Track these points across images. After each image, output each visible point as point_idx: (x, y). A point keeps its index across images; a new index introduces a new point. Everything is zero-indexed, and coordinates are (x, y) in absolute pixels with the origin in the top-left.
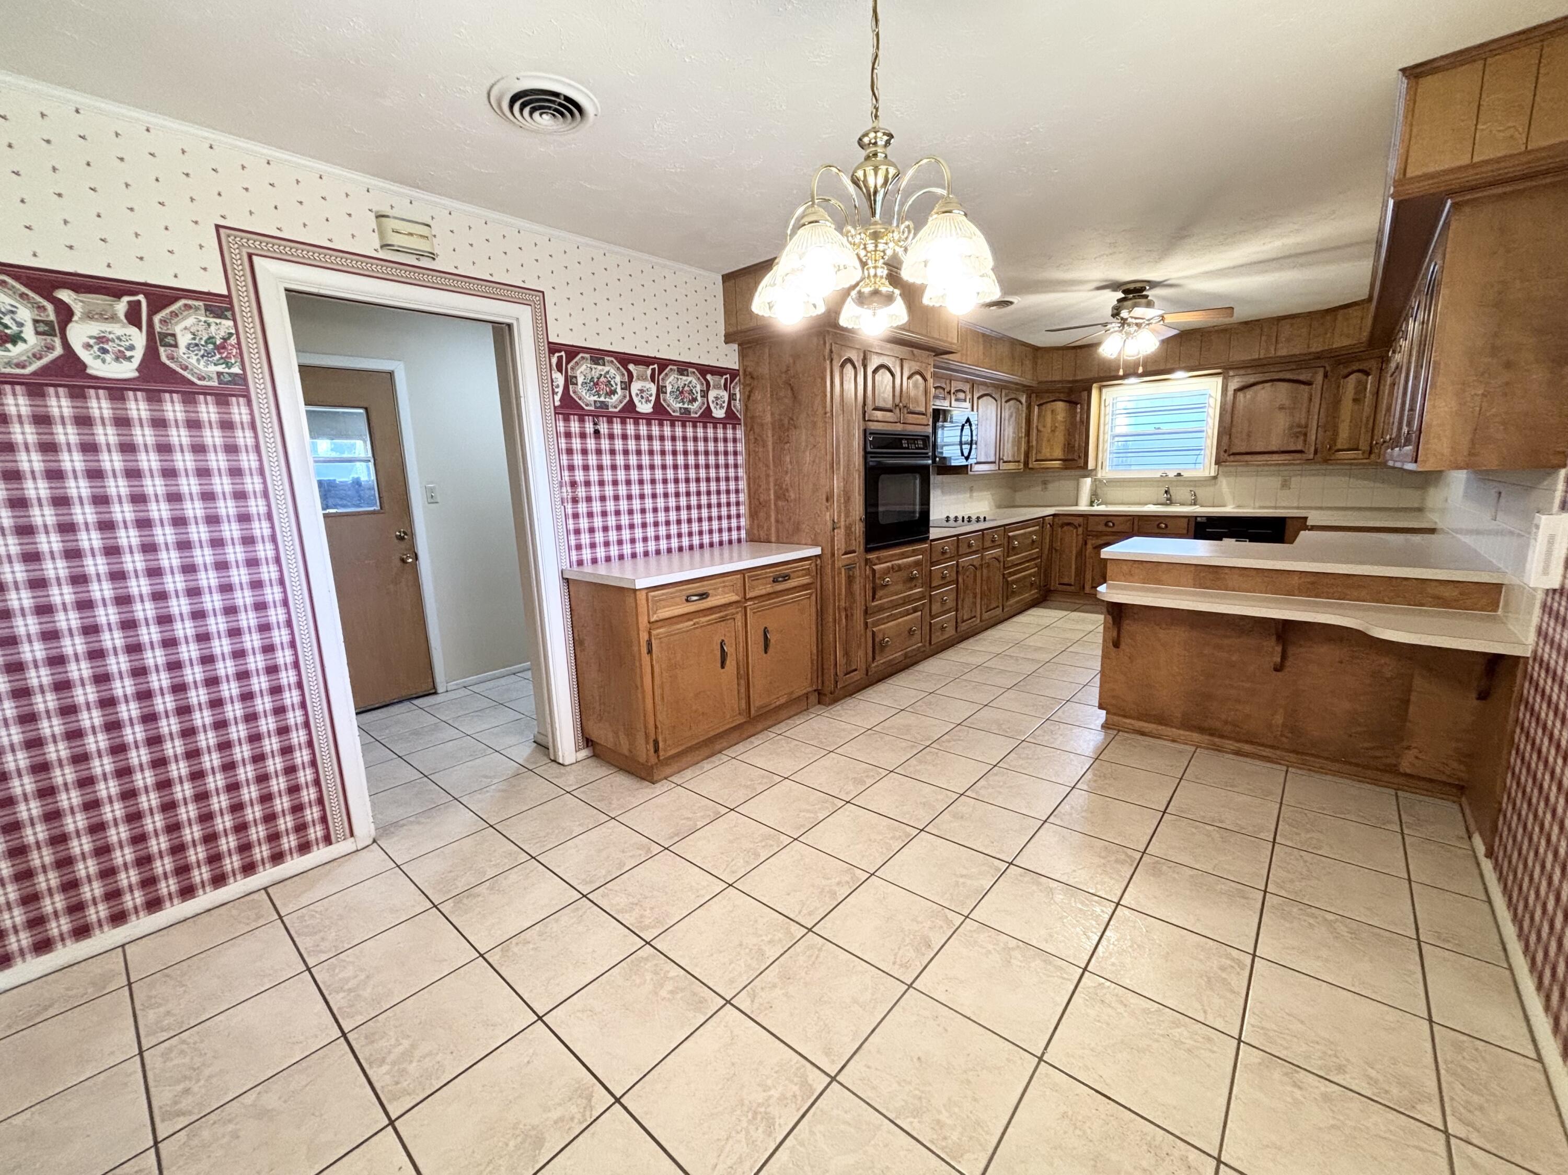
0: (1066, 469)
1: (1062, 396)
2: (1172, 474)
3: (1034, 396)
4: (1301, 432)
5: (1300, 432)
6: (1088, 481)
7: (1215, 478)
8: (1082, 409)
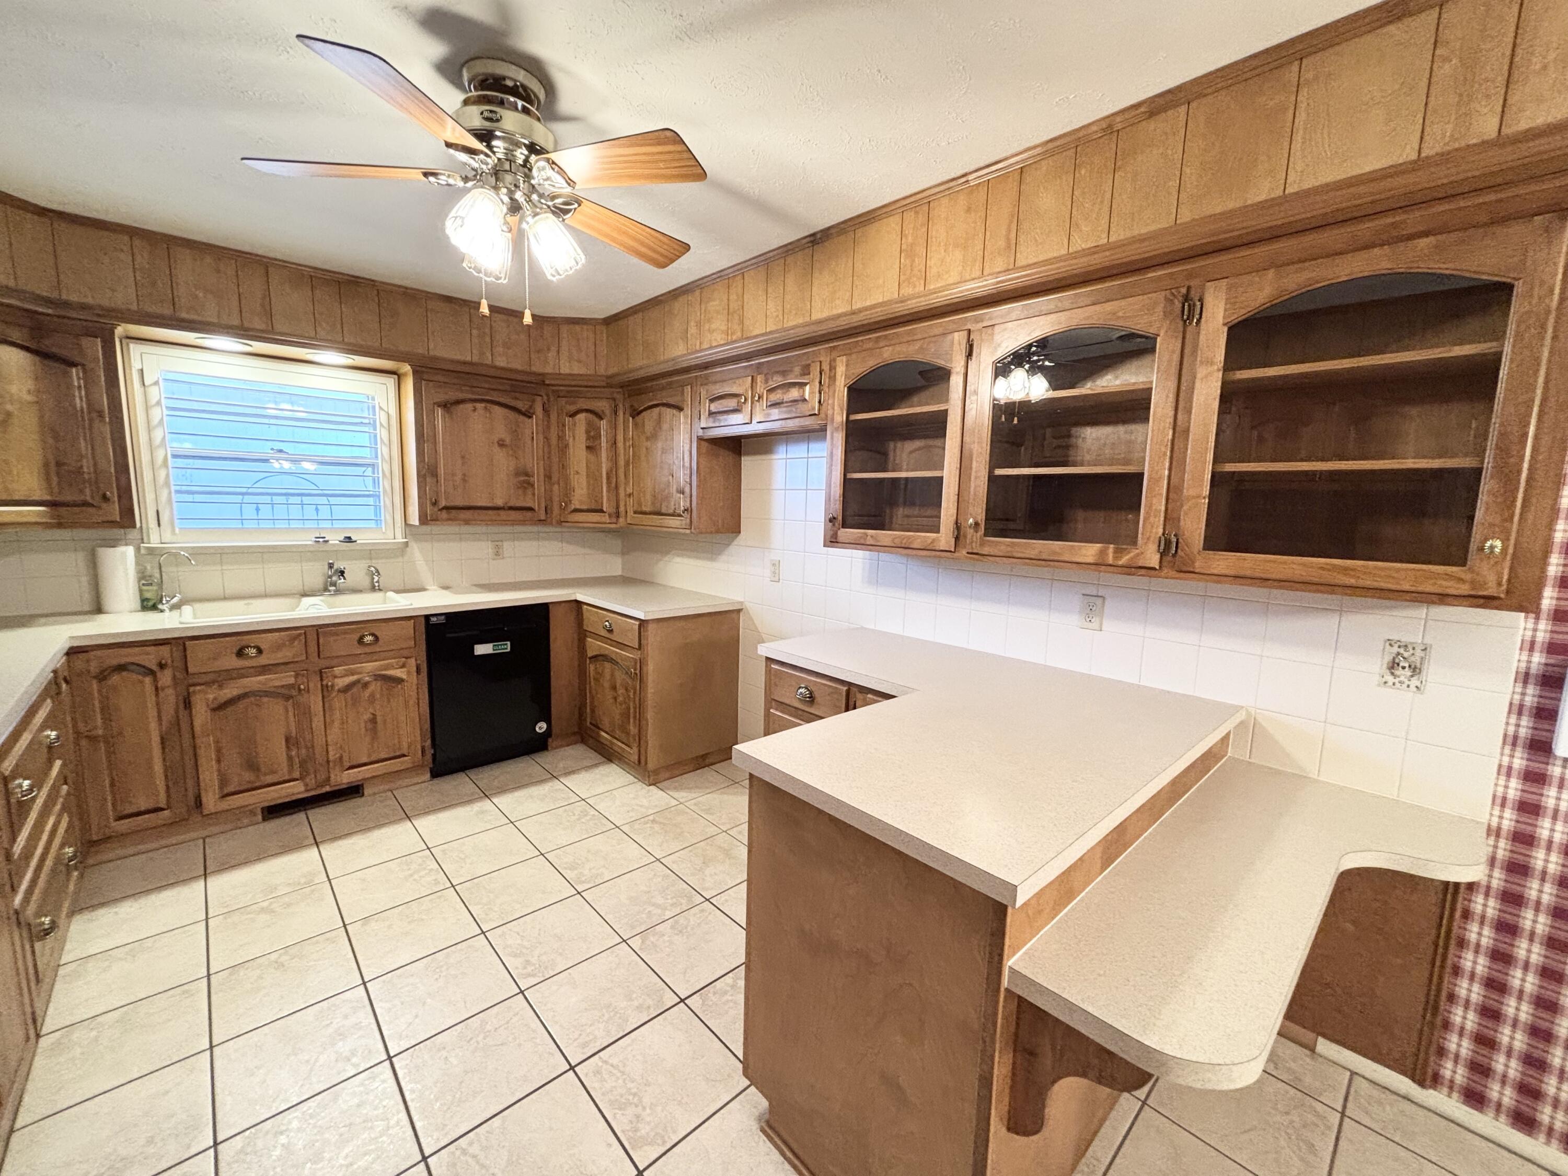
0: (60, 525)
1: (15, 333)
2: (335, 539)
5: (524, 482)
6: (127, 553)
7: (406, 544)
8: (88, 379)
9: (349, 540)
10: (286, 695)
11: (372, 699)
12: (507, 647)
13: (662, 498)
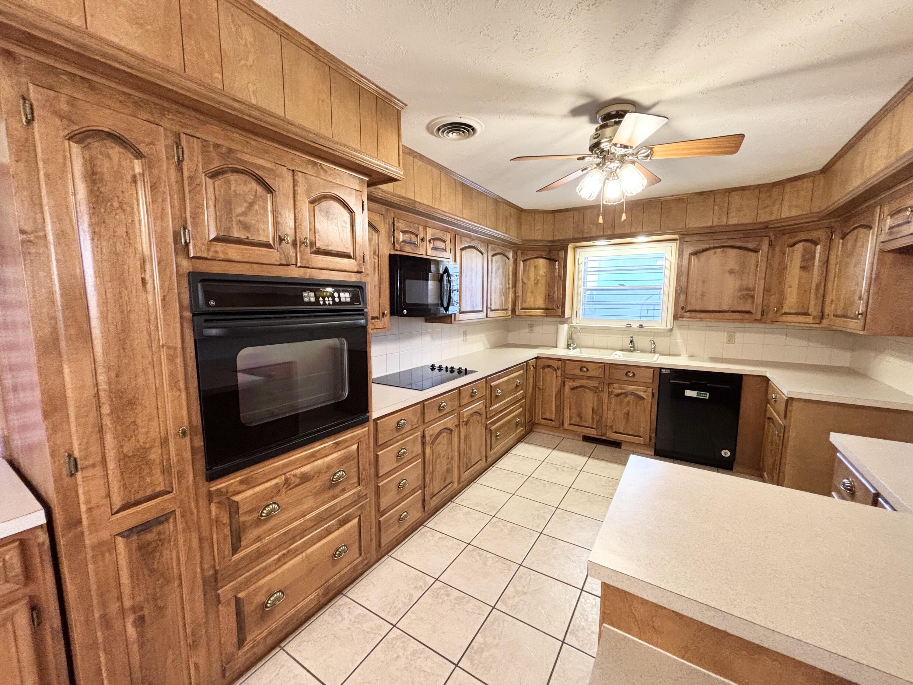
0: (547, 316)
1: (544, 254)
2: (635, 325)
3: (519, 253)
5: (748, 295)
6: (566, 326)
7: (671, 330)
8: (560, 265)
9: (641, 326)
10: (595, 390)
11: (628, 403)
12: (706, 396)
13: (849, 304)
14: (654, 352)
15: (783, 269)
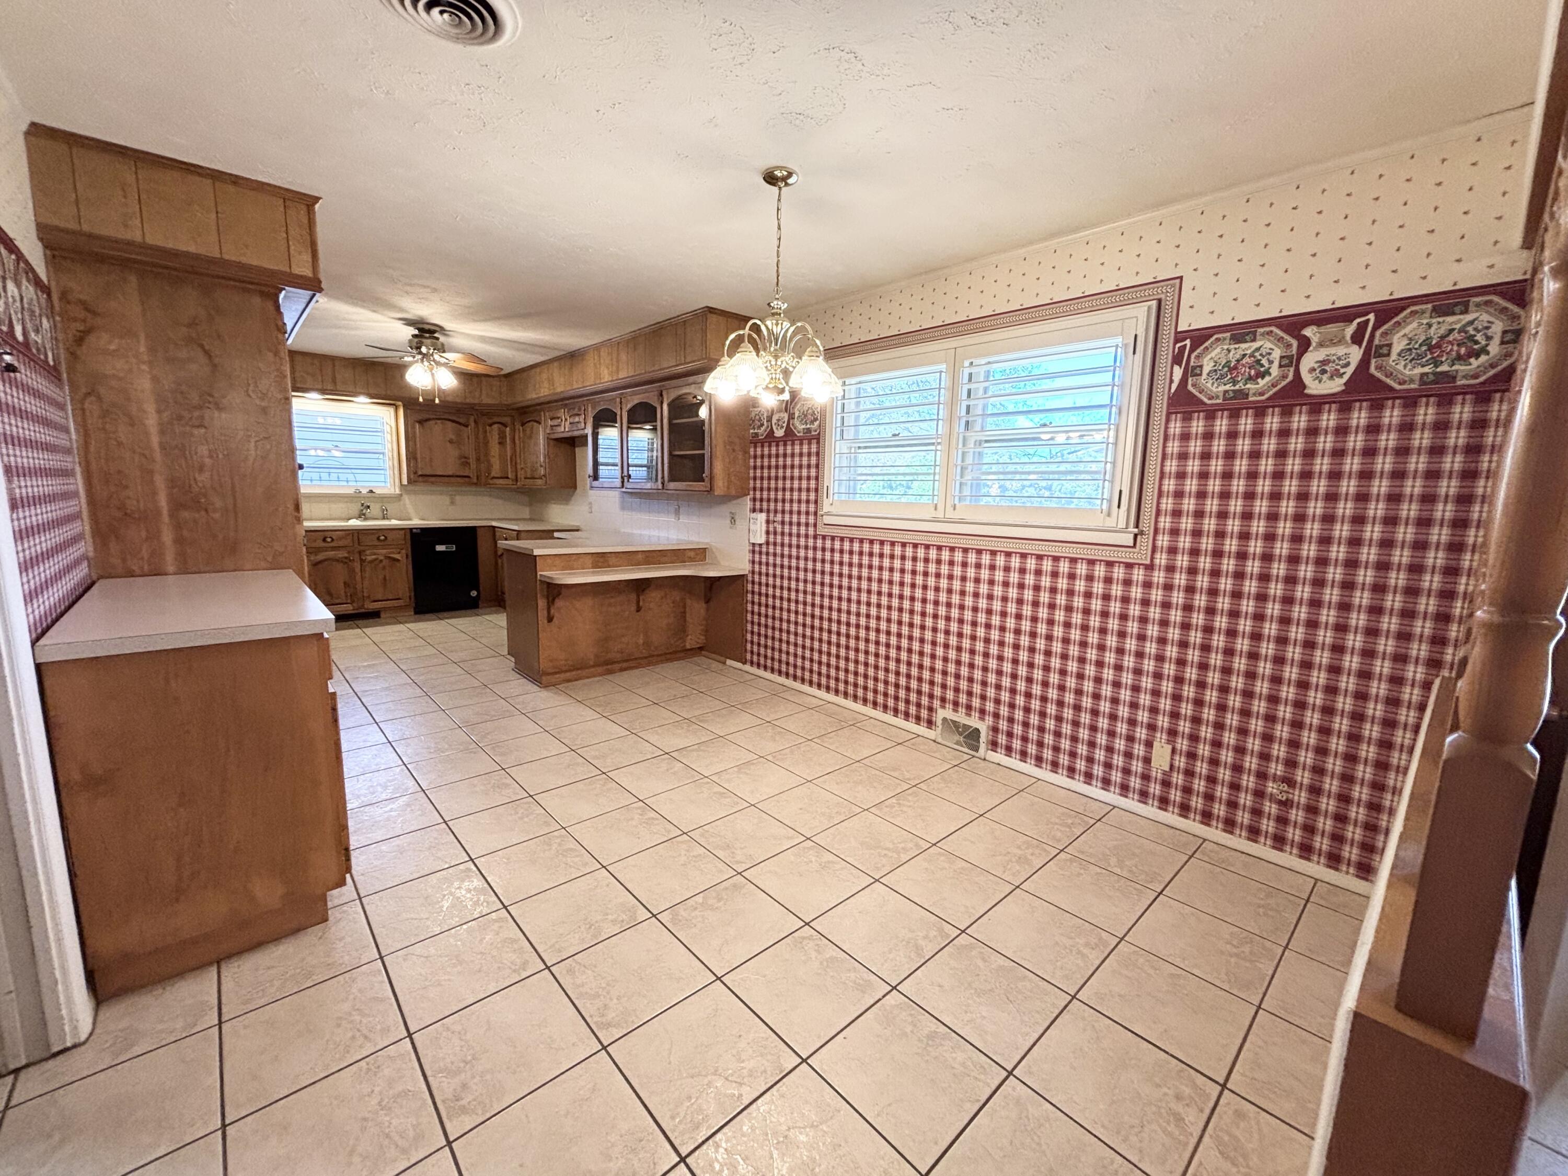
2: (364, 491)
4: (464, 461)
5: (466, 462)
7: (403, 494)
9: (371, 491)
10: (344, 562)
11: (384, 568)
12: (454, 548)
13: (534, 470)
14: (384, 518)
15: (486, 443)
